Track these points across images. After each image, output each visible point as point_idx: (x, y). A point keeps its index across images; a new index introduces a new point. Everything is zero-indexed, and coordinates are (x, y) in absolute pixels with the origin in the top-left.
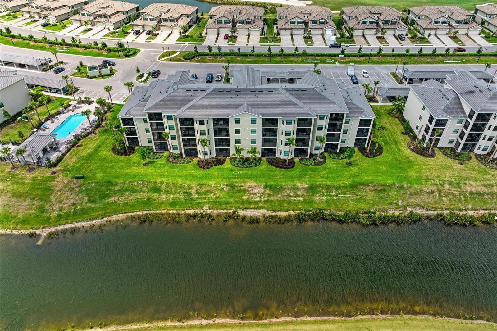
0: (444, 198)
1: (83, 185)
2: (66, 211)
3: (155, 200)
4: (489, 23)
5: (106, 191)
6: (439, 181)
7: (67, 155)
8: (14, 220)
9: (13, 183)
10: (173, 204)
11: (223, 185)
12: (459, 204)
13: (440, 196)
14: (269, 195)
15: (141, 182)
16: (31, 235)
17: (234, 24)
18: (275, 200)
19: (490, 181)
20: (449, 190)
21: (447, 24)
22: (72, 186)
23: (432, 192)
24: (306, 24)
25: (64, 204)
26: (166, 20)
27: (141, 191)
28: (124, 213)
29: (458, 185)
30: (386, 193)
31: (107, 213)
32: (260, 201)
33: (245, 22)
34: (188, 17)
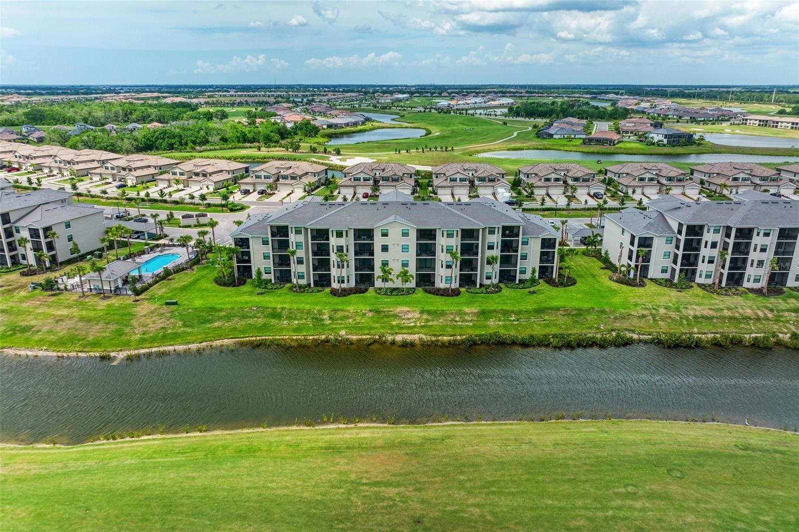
0: (660, 322)
1: (176, 311)
2: (152, 334)
3: (274, 326)
4: (710, 183)
5: (208, 316)
6: (652, 305)
7: (155, 286)
8: (80, 343)
9: (82, 310)
10: (297, 330)
11: (365, 310)
12: (681, 328)
13: (655, 320)
14: (427, 320)
15: (255, 308)
16: (103, 358)
17: (376, 182)
18: (436, 325)
19: (718, 305)
20: (666, 314)
21: (656, 182)
22: (161, 311)
23: (644, 316)
24: (472, 182)
25: (149, 328)
26: (285, 177)
27: (255, 317)
28: (232, 338)
29: (678, 310)
30: (582, 317)
31: (208, 338)
32: (415, 326)
33: (390, 179)
34: (315, 176)
